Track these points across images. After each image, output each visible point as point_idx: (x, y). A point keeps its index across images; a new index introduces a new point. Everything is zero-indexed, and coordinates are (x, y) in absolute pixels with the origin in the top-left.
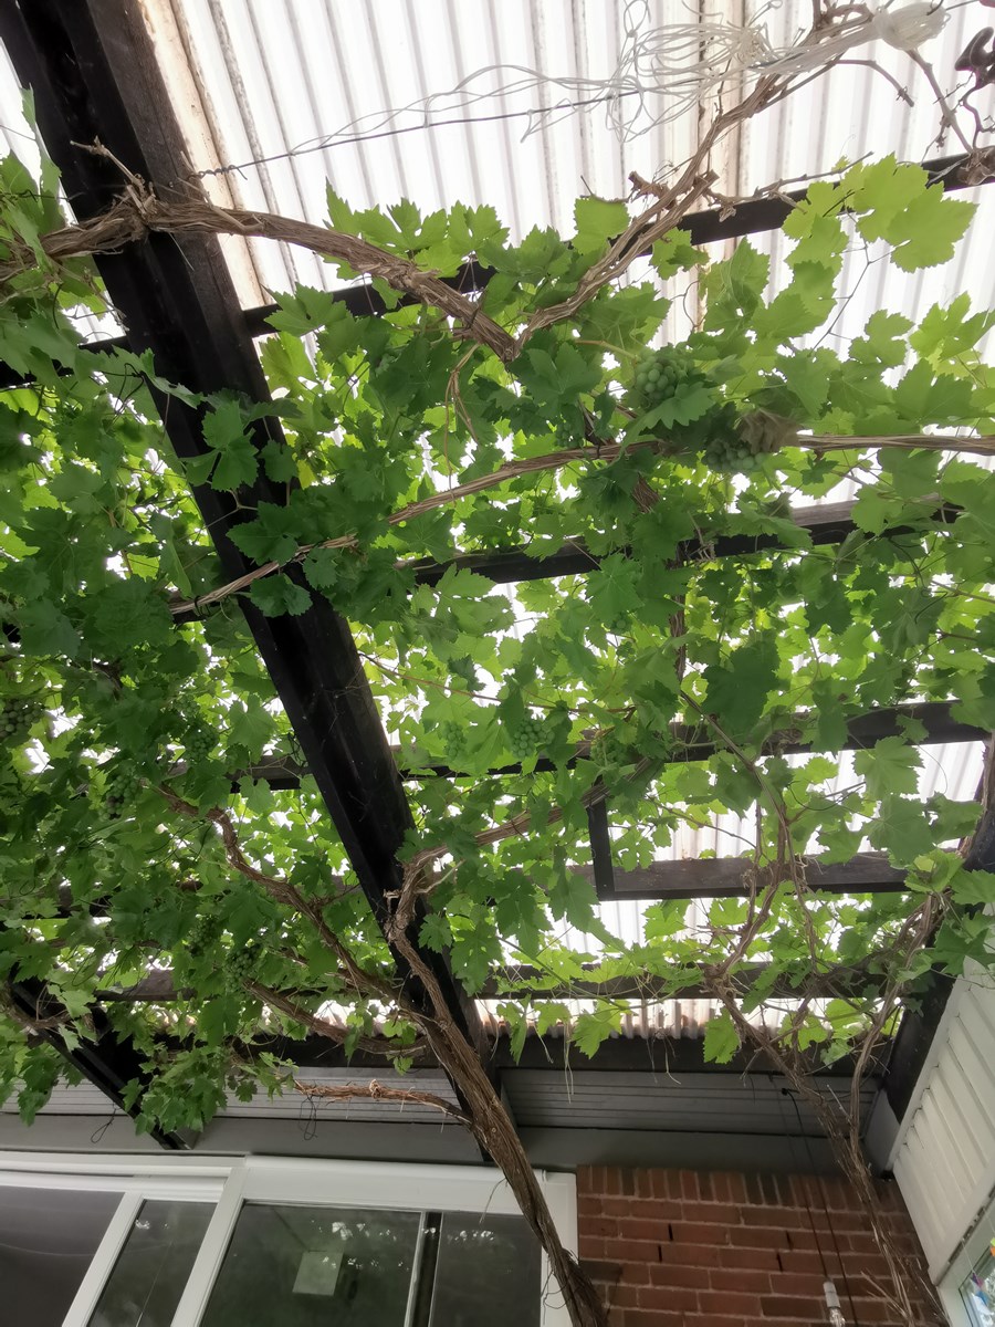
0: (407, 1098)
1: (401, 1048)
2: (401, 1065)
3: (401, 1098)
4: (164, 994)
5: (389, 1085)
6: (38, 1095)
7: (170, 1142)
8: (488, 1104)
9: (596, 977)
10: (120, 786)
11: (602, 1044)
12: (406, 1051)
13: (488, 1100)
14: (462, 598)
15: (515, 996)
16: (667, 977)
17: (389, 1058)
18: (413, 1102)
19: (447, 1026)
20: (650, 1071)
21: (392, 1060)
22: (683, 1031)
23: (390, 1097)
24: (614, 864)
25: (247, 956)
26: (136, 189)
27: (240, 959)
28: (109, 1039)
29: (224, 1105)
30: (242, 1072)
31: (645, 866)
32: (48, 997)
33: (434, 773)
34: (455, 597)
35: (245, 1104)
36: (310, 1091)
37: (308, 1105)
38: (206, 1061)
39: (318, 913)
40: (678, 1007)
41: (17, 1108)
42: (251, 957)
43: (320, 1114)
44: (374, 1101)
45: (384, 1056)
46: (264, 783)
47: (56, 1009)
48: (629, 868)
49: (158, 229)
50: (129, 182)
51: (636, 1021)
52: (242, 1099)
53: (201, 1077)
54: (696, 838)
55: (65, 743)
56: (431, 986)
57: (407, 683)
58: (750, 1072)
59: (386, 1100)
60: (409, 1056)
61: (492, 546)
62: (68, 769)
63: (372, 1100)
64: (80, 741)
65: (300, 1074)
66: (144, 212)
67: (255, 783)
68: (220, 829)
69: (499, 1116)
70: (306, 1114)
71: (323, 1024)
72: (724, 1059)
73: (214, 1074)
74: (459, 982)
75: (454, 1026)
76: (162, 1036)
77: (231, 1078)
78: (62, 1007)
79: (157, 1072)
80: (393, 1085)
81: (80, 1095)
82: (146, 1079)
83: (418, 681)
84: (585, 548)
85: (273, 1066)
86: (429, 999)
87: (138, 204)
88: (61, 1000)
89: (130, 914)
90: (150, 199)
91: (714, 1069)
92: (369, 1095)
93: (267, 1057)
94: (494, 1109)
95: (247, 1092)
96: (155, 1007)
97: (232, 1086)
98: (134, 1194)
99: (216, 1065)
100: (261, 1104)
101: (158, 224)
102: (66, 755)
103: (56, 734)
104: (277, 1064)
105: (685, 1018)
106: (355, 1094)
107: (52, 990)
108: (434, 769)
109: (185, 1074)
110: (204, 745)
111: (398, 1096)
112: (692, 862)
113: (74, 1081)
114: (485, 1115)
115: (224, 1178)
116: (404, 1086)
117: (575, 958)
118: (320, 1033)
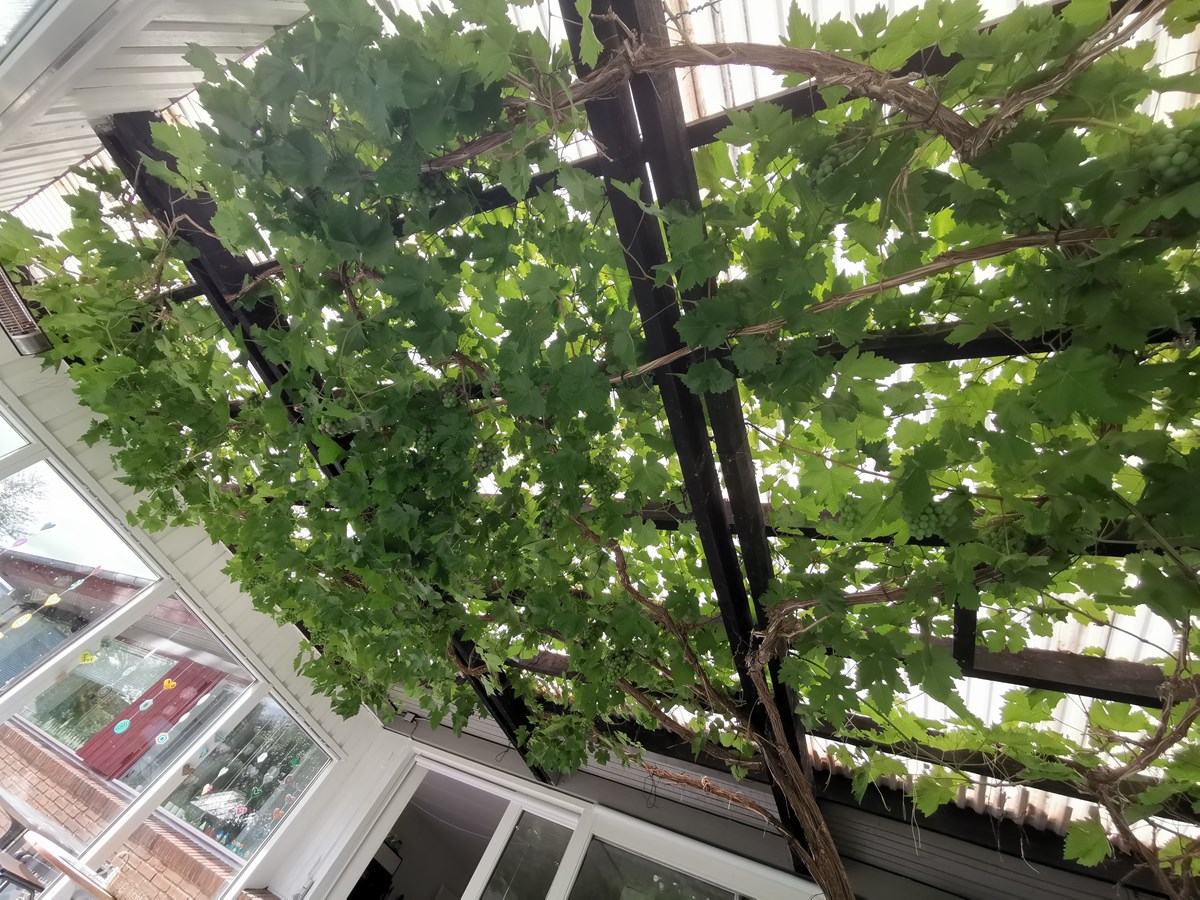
0: (733, 800)
1: (739, 759)
2: (738, 773)
3: (729, 798)
4: (546, 669)
5: (720, 785)
6: (463, 718)
7: (541, 775)
8: (817, 828)
9: (944, 746)
10: (550, 514)
11: (941, 807)
12: (744, 763)
13: (817, 825)
14: (863, 379)
15: (852, 741)
16: (1029, 764)
17: (727, 764)
18: (738, 804)
19: (784, 752)
20: (995, 849)
21: (730, 766)
22: (1028, 818)
23: (719, 794)
24: (977, 643)
25: (623, 657)
26: (631, 41)
27: (618, 659)
28: (509, 691)
29: (585, 763)
30: (599, 741)
31: (1015, 650)
32: (476, 654)
33: (802, 534)
34: (856, 378)
35: (600, 766)
36: (652, 770)
37: (649, 781)
38: (574, 726)
39: (684, 635)
40: (1025, 795)
41: (451, 724)
42: (626, 659)
43: (660, 792)
44: (705, 794)
45: (723, 762)
46: (651, 524)
47: (479, 663)
48: (995, 649)
49: (641, 71)
50: (626, 36)
51: (971, 794)
52: (599, 761)
53: (571, 737)
54: (1080, 632)
55: (510, 476)
56: (773, 715)
57: (783, 449)
58: (1126, 886)
59: (714, 796)
60: (745, 767)
61: (889, 327)
62: (512, 497)
63: (703, 792)
64: (520, 476)
65: (646, 756)
66: (633, 59)
67: (644, 523)
68: (613, 556)
69: (826, 841)
70: (649, 788)
71: (674, 723)
72: (1088, 862)
73: (579, 737)
74: (797, 717)
75: (790, 753)
76: (541, 699)
77: (591, 744)
78: (484, 663)
79: (537, 724)
80: (723, 786)
81: (486, 725)
82: (531, 728)
83: (796, 450)
84: (1009, 332)
85: (624, 743)
86: (770, 725)
87: (630, 53)
88: (483, 659)
89: (544, 610)
90: (640, 48)
91: (1073, 868)
92: (701, 788)
93: (622, 736)
94: (822, 833)
95: (603, 758)
96: (537, 677)
97: (592, 750)
98: (517, 805)
99: (582, 732)
100: (613, 769)
101: (641, 68)
102: (510, 485)
103: (505, 468)
104: (628, 743)
105: (1032, 807)
106: (688, 783)
107: (479, 651)
108: (801, 529)
109: (558, 732)
110: (610, 489)
111: (725, 795)
112: (1072, 656)
113: (484, 715)
114: (815, 836)
115: (579, 814)
116: (734, 789)
117: (922, 724)
118: (669, 729)
